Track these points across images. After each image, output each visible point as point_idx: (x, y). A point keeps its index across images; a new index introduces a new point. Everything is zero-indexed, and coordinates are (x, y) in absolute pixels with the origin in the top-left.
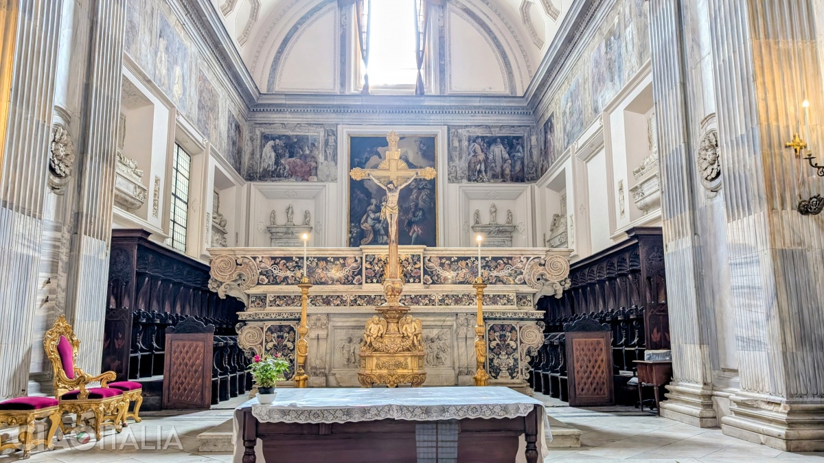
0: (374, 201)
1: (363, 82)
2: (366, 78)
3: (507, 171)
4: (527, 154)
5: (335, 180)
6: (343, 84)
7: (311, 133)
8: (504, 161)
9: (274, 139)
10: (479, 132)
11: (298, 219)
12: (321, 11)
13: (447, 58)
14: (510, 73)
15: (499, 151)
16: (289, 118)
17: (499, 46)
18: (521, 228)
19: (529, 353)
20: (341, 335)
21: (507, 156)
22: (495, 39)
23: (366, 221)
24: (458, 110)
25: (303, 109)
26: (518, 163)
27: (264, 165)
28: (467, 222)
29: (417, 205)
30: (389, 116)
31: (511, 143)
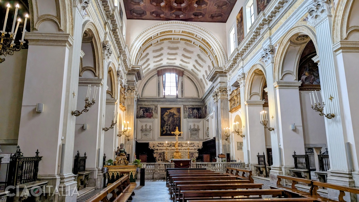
0: (166, 123)
1: (164, 94)
2: (164, 93)
3: (197, 116)
4: (202, 112)
5: (157, 118)
6: (159, 95)
7: (151, 107)
8: (197, 113)
9: (143, 108)
10: (191, 107)
11: (148, 127)
12: (154, 77)
13: (183, 89)
14: (198, 92)
15: (195, 111)
16: (146, 103)
17: (195, 86)
18: (200, 129)
19: (196, 157)
20: (170, 155)
21: (197, 112)
22: (195, 84)
23: (164, 128)
24: (186, 101)
25: (150, 101)
26: (200, 114)
27: (140, 115)
28: (188, 128)
29: (176, 124)
30: (170, 103)
31: (198, 109)
